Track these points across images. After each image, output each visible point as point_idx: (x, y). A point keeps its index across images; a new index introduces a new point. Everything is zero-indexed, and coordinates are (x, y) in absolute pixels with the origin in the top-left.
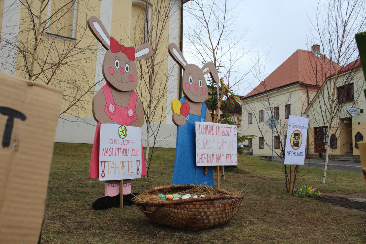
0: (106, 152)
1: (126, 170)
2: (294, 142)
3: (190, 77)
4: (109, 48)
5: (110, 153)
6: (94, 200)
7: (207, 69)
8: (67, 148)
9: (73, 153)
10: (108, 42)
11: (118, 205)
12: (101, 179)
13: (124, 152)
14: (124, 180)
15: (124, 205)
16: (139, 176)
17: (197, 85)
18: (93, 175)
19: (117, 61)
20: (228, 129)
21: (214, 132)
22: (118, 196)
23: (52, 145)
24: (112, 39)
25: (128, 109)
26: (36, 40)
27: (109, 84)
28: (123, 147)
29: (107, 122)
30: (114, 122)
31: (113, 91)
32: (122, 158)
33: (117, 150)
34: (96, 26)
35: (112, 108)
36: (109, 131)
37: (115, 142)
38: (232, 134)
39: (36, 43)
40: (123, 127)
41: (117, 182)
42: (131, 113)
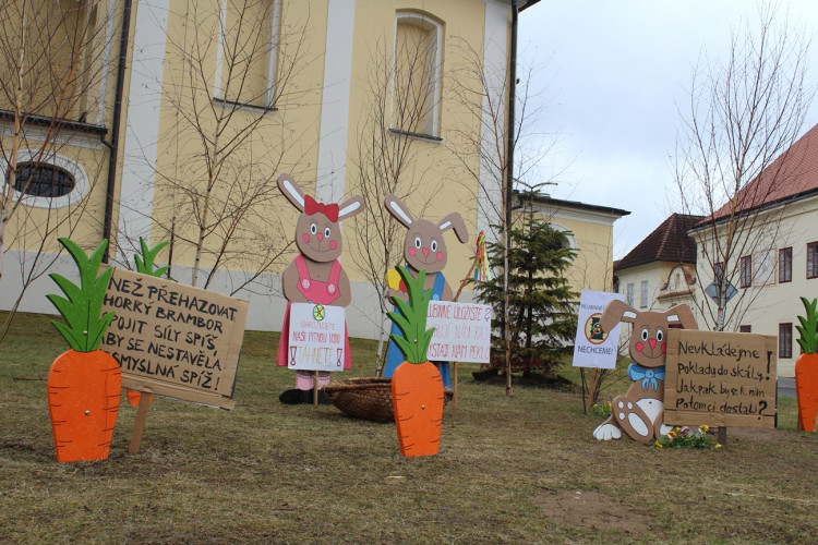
0: (297, 337)
1: (322, 359)
2: (592, 332)
3: (418, 239)
4: (303, 210)
5: (302, 337)
6: (282, 392)
7: (449, 223)
8: (255, 340)
9: (267, 352)
10: (302, 202)
11: (311, 401)
12: (290, 367)
13: (321, 337)
14: (320, 372)
15: (319, 402)
16: (341, 369)
17: (429, 249)
18: (281, 363)
19: (313, 225)
20: (474, 311)
21: (450, 314)
22: (312, 391)
23: (243, 332)
24: (308, 199)
25: (328, 284)
26: (211, 176)
27: (303, 255)
28: (319, 331)
29: (299, 301)
30: (308, 301)
31: (309, 263)
32: (318, 345)
33: (311, 334)
34: (287, 185)
35: (306, 284)
36: (302, 312)
37: (309, 325)
38: (482, 317)
39: (210, 181)
40: (319, 307)
41: (311, 373)
42: (332, 288)
